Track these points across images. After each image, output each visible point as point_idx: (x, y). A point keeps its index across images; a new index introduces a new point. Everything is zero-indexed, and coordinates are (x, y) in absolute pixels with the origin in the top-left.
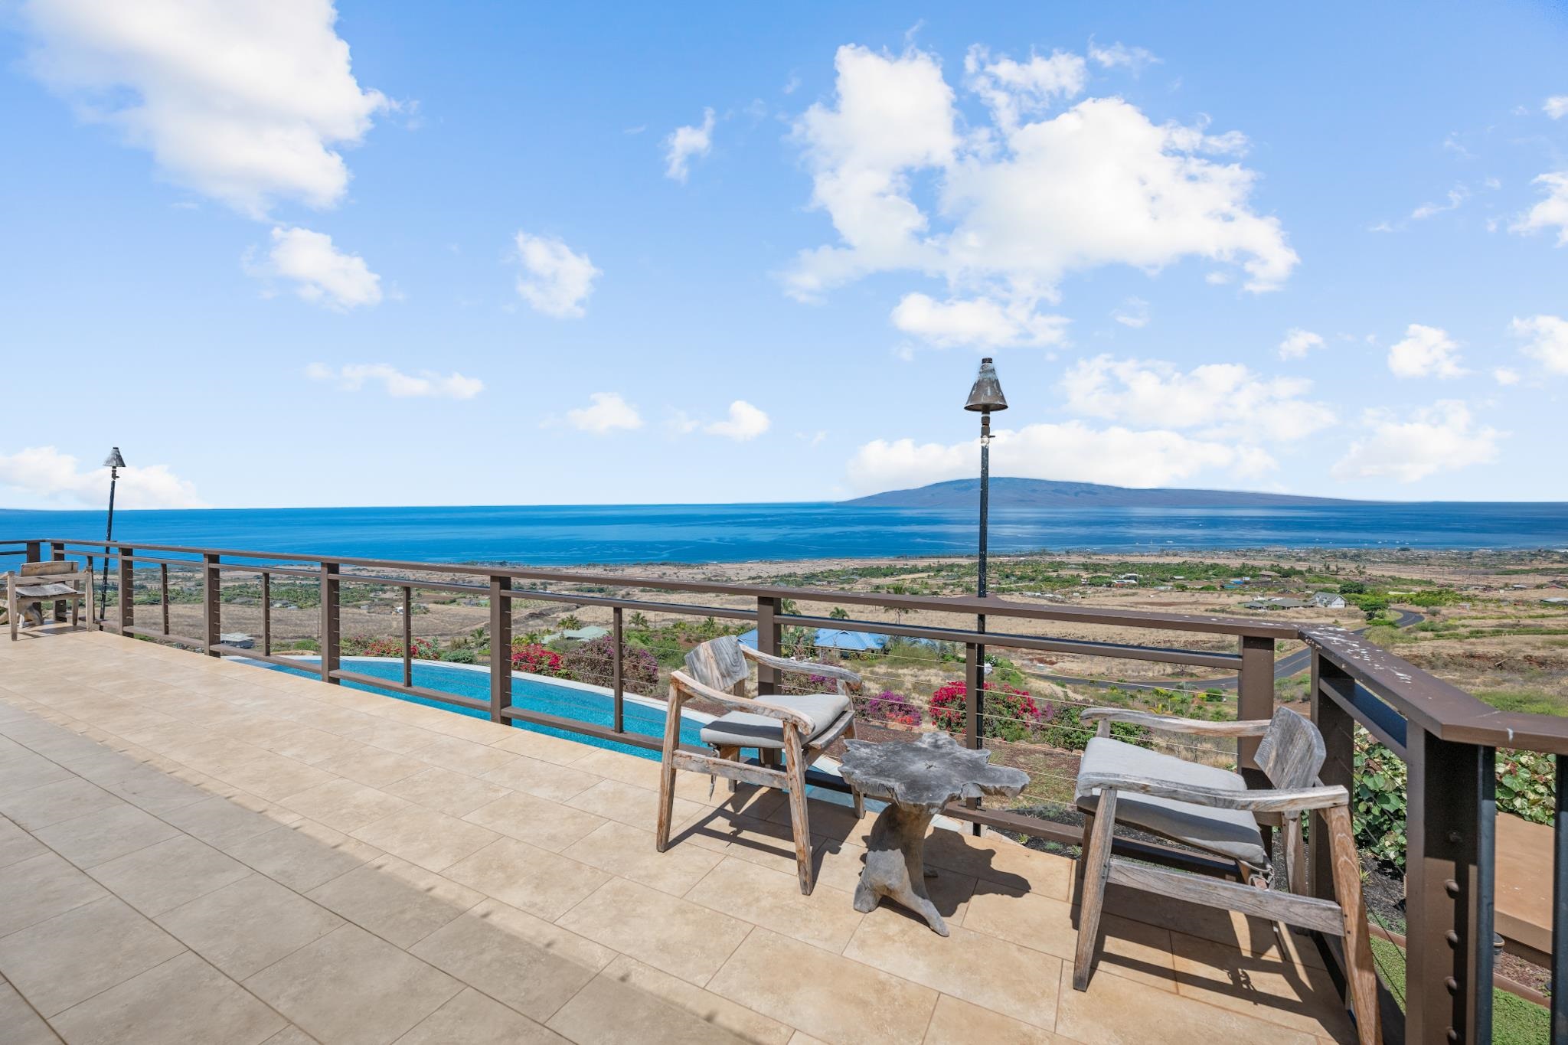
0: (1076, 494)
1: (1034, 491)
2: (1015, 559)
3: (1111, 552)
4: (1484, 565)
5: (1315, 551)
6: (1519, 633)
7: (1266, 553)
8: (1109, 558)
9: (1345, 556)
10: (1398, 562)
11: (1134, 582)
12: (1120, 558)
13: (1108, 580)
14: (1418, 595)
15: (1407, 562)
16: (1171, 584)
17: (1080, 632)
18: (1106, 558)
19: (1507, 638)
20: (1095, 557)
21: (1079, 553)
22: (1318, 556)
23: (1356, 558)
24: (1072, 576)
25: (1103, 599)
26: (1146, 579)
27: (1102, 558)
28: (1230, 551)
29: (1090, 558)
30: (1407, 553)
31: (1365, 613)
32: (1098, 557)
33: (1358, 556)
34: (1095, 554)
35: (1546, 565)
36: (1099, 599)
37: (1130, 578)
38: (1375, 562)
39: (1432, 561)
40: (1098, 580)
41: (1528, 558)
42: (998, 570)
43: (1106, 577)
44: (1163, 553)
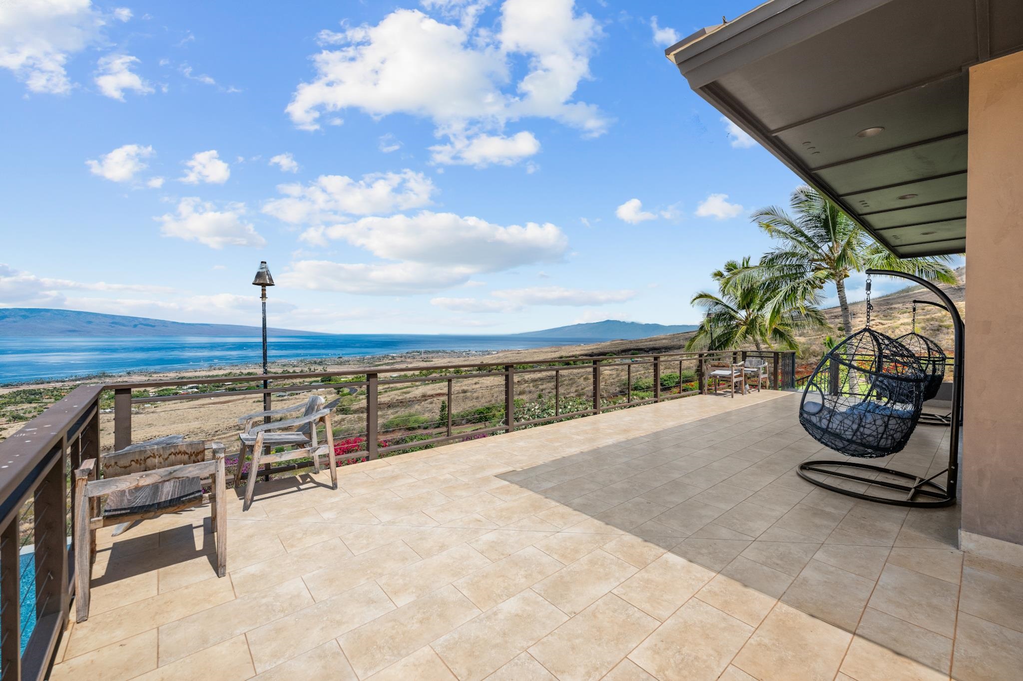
0: (135, 326)
1: (90, 322)
2: (71, 384)
3: (170, 371)
4: (368, 363)
5: (301, 361)
6: (392, 391)
7: (277, 364)
8: (168, 375)
9: (315, 363)
10: (338, 364)
11: (196, 390)
12: (178, 374)
13: (174, 391)
14: (353, 379)
15: (341, 364)
16: (224, 388)
17: (164, 433)
18: (165, 375)
19: (389, 393)
20: (155, 375)
21: (141, 373)
22: (303, 364)
23: (320, 363)
24: (138, 392)
25: (174, 405)
26: (205, 387)
27: (162, 375)
28: (256, 364)
29: (150, 376)
30: (341, 359)
31: (336, 391)
32: (158, 375)
33: (321, 362)
34: (155, 373)
35: (387, 361)
36: (169, 406)
37: (192, 388)
38: (329, 365)
39: (350, 362)
40: (166, 392)
41: (382, 359)
42: (53, 395)
43: (173, 389)
44: (211, 368)
